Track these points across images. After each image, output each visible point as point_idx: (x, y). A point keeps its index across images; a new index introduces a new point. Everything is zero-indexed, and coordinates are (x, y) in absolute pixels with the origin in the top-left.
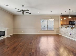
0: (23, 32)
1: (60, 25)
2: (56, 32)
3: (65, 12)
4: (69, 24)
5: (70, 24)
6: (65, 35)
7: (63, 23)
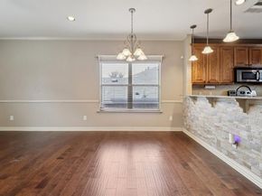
0: (12, 118)
1: (189, 85)
2: (171, 118)
3: (208, 11)
4: (235, 81)
5: (240, 78)
6: (210, 141)
7: (204, 78)
